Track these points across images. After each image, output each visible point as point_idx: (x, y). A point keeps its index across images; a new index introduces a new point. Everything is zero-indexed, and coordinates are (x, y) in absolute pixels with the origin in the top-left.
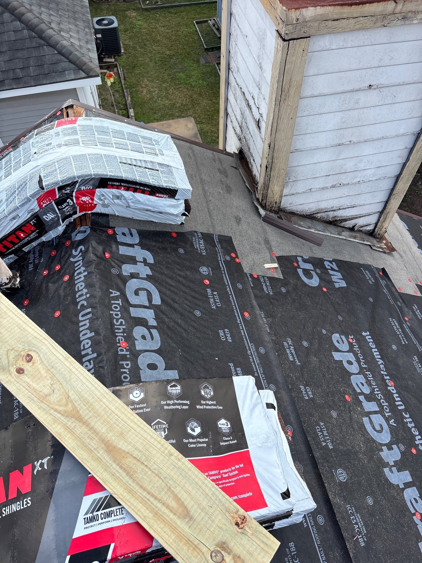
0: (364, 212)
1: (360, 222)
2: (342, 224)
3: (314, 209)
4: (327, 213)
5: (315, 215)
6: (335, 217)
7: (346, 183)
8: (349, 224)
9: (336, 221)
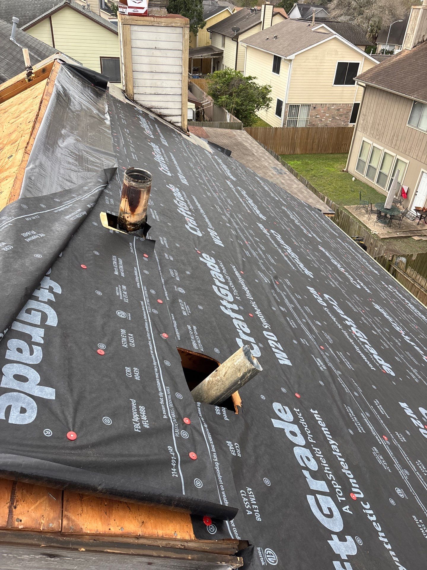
0: (174, 113)
1: (174, 119)
2: (165, 118)
3: (150, 106)
4: (156, 109)
5: (151, 109)
6: (160, 113)
7: (160, 93)
8: (169, 119)
9: (161, 115)
